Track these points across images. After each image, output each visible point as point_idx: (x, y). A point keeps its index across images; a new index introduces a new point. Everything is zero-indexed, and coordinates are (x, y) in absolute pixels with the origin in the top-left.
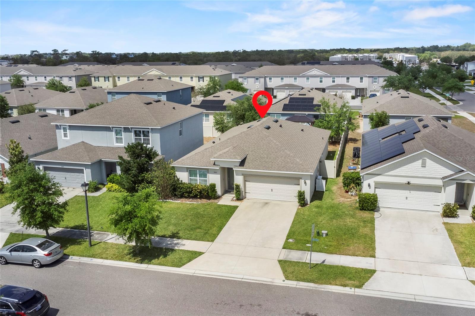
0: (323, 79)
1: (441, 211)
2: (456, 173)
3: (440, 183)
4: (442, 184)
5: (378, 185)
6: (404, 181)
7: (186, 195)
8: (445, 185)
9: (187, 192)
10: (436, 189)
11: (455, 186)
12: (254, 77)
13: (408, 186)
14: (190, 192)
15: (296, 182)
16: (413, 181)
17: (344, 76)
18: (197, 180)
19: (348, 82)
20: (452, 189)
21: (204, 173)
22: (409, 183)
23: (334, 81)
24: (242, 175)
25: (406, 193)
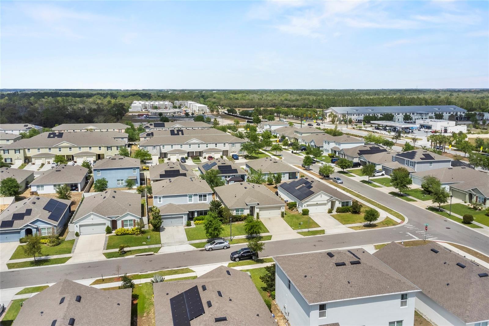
0: (200, 145)
1: (328, 211)
2: (331, 198)
3: (326, 202)
4: (327, 202)
5: (308, 206)
6: (316, 203)
7: (239, 220)
8: (328, 202)
9: (239, 219)
10: (325, 204)
11: (331, 202)
12: (152, 146)
13: (317, 204)
14: (240, 219)
15: (279, 208)
16: (318, 203)
17: (214, 143)
18: (239, 213)
19: (216, 146)
20: (330, 204)
21: (242, 210)
22: (317, 203)
23: (207, 147)
24: (259, 208)
25: (316, 207)
